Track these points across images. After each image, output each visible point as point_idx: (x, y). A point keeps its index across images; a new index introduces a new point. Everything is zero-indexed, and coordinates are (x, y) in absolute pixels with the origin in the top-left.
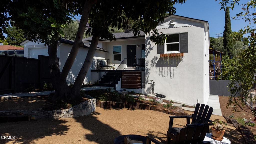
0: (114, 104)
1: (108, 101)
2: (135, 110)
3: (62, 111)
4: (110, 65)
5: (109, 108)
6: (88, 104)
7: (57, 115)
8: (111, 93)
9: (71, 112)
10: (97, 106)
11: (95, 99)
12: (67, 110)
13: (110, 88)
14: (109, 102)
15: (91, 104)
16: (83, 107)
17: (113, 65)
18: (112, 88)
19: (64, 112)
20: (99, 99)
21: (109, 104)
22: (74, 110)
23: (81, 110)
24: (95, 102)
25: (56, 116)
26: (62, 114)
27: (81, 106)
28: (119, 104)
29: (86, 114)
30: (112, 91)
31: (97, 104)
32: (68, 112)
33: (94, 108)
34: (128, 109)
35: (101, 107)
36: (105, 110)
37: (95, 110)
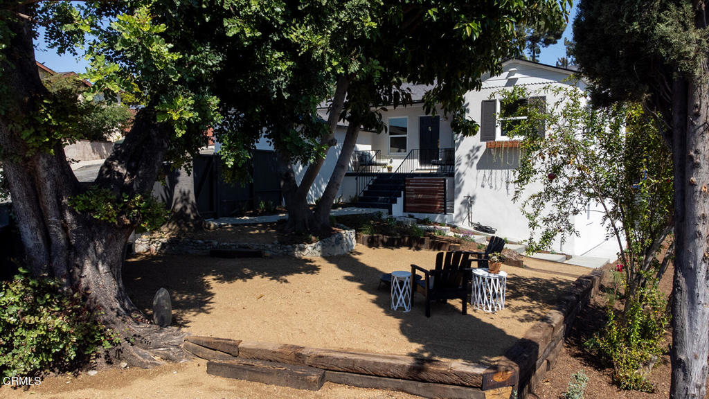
0: (385, 240)
1: (375, 235)
2: (421, 251)
3: (306, 246)
4: (382, 161)
5: (377, 247)
6: (343, 238)
7: (299, 252)
8: (382, 221)
9: (319, 248)
10: (357, 242)
11: (354, 231)
12: (313, 245)
13: (380, 212)
14: (378, 237)
15: (348, 238)
16: (336, 241)
17: (389, 160)
18: (385, 211)
19: (309, 247)
20: (361, 231)
21: (376, 239)
22: (323, 246)
23: (333, 246)
24: (353, 236)
25: (297, 254)
26: (306, 251)
27: (333, 239)
28: (394, 240)
29: (340, 253)
30: (385, 217)
31: (357, 238)
32: (314, 248)
33: (352, 246)
34: (410, 249)
35: (363, 244)
36: (371, 249)
37: (354, 248)
